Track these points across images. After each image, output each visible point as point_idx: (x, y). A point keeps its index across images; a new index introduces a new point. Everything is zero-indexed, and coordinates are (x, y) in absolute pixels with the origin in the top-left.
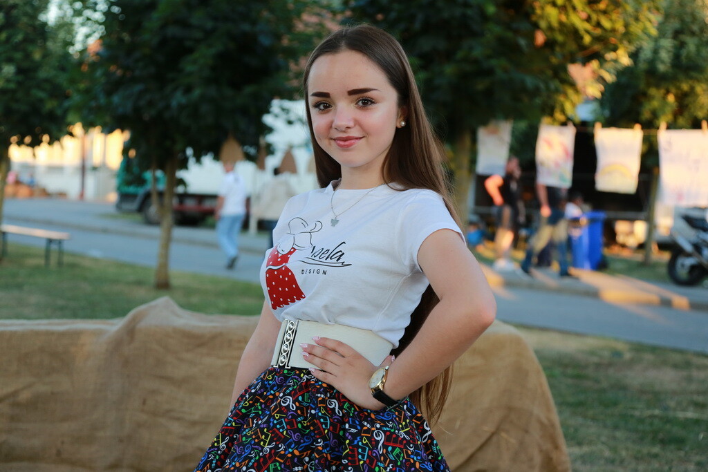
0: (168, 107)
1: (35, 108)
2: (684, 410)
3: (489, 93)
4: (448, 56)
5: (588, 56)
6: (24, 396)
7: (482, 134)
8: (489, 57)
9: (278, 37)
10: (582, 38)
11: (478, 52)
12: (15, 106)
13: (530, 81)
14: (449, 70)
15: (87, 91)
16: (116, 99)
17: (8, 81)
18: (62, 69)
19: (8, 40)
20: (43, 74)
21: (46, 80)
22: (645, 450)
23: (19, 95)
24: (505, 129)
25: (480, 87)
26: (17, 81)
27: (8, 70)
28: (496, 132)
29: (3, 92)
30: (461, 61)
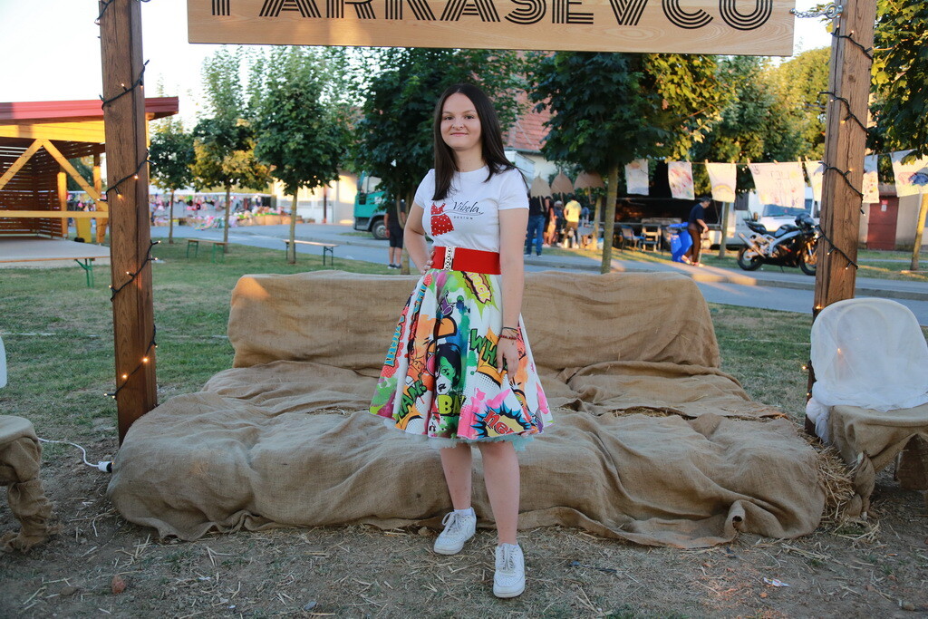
0: (410, 156)
1: (315, 161)
2: (762, 338)
3: (633, 141)
4: (607, 117)
7: (628, 168)
8: (634, 117)
10: (691, 104)
11: (627, 115)
12: (303, 161)
14: (608, 126)
16: (375, 152)
17: (298, 144)
18: (332, 134)
20: (319, 139)
21: (321, 142)
23: (305, 153)
24: (644, 164)
25: (628, 137)
26: (304, 144)
27: (299, 136)
28: (638, 167)
29: (295, 151)
30: (616, 120)
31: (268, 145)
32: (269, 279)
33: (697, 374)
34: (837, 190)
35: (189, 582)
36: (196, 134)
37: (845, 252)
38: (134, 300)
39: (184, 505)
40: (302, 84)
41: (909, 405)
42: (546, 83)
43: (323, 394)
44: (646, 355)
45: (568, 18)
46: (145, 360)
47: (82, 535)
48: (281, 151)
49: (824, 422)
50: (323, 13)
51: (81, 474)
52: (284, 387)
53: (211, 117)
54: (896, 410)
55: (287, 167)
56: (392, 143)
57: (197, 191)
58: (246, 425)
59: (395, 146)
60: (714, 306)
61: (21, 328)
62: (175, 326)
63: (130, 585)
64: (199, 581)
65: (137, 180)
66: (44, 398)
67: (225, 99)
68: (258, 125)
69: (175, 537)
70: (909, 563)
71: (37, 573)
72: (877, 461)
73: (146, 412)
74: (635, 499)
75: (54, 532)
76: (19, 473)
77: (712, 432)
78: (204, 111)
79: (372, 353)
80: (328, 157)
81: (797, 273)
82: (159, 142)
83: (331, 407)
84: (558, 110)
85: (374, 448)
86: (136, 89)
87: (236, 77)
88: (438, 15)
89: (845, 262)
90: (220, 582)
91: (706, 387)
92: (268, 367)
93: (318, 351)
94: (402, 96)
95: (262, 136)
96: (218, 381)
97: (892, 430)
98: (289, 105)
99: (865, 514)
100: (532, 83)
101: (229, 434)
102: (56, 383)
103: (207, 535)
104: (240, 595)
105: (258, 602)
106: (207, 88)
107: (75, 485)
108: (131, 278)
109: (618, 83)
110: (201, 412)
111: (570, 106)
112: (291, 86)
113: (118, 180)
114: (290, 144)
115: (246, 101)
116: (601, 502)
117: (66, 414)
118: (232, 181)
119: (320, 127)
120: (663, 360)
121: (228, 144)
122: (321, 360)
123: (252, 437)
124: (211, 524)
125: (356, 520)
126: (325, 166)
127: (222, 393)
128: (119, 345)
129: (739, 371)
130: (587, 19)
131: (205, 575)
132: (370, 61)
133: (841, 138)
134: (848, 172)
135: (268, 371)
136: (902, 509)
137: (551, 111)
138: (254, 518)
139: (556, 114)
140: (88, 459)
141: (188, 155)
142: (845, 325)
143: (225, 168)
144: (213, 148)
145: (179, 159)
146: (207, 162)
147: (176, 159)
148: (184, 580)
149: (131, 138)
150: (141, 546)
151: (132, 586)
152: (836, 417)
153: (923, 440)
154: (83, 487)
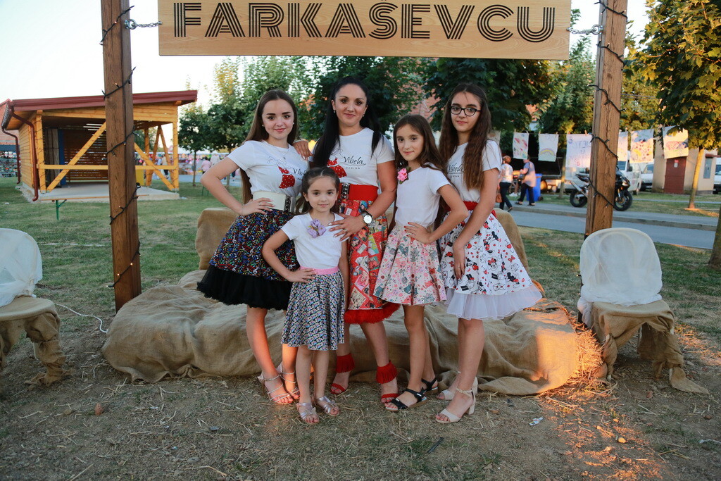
2: (575, 254)
5: (535, 101)
9: (392, 96)
10: (532, 93)
13: (509, 113)
15: (309, 123)
16: (321, 126)
22: (557, 268)
24: (498, 134)
28: (494, 136)
32: (221, 211)
34: (599, 153)
35: (144, 410)
36: (209, 114)
37: (606, 196)
38: (124, 224)
39: (149, 360)
40: (276, 80)
41: (644, 302)
42: (432, 79)
45: (412, 35)
46: (131, 264)
47: (86, 376)
49: (588, 313)
50: (247, 34)
51: (96, 336)
53: (219, 103)
54: (635, 306)
57: (211, 151)
58: (197, 308)
60: (548, 231)
61: (85, 241)
62: (181, 241)
63: (105, 410)
64: (150, 409)
65: (125, 147)
66: (86, 287)
67: (228, 92)
68: (248, 108)
69: (141, 380)
70: (631, 410)
71: (52, 400)
72: (619, 340)
73: (132, 298)
75: (67, 374)
76: (44, 336)
78: (215, 99)
82: (187, 120)
84: (441, 96)
85: (276, 325)
86: (126, 86)
87: (236, 76)
88: (323, 34)
89: (606, 203)
90: (163, 411)
96: (187, 278)
97: (629, 319)
99: (610, 377)
100: (424, 79)
101: (184, 314)
102: (96, 278)
103: (163, 379)
104: (175, 420)
105: (184, 425)
106: (217, 84)
107: (90, 344)
108: (122, 210)
109: (480, 79)
110: (168, 299)
112: (269, 82)
113: (114, 146)
115: (242, 92)
117: (97, 298)
118: (232, 145)
121: (230, 120)
123: (199, 315)
124: (166, 373)
127: (186, 286)
128: (116, 254)
129: (551, 276)
130: (425, 35)
131: (155, 405)
132: (319, 65)
133: (602, 117)
134: (607, 140)
136: (636, 373)
137: (436, 98)
138: (194, 369)
139: (438, 99)
140: (102, 328)
141: (204, 128)
142: (604, 247)
143: (228, 137)
144: (220, 123)
145: (200, 130)
146: (216, 133)
147: (197, 131)
148: (140, 408)
149: (122, 119)
150: (120, 386)
151: (108, 411)
152: (594, 310)
153: (651, 327)
154: (94, 346)
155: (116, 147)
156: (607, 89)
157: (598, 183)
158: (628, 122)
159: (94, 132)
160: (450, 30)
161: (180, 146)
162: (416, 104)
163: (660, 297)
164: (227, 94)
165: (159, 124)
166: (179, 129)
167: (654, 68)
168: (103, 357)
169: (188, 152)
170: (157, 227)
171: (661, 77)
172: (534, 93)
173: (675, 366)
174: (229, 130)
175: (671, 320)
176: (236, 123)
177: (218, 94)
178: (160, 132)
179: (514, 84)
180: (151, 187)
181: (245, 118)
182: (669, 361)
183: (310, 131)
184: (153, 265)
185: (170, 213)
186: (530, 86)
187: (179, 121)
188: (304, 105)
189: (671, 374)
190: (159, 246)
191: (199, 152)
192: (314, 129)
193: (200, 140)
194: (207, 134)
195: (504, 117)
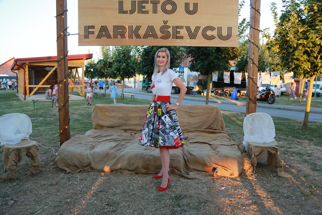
1: (129, 71)
3: (214, 66)
4: (206, 59)
5: (232, 59)
6: (141, 116)
7: (213, 73)
8: (214, 60)
9: (174, 56)
11: (212, 59)
12: (126, 71)
13: (221, 64)
14: (206, 62)
15: (139, 68)
16: (144, 69)
17: (124, 66)
18: (134, 64)
19: (124, 59)
20: (130, 65)
21: (131, 66)
23: (126, 69)
24: (217, 73)
25: (212, 65)
26: (126, 67)
27: (125, 64)
28: (215, 73)
29: (123, 68)
30: (209, 60)
31: (116, 67)
32: (103, 106)
33: (218, 133)
34: (250, 83)
35: (71, 184)
36: (98, 64)
37: (253, 100)
38: (64, 111)
39: (74, 164)
41: (268, 142)
42: (190, 50)
43: (114, 137)
44: (204, 127)
45: (177, 37)
46: (67, 127)
47: (49, 171)
48: (120, 68)
49: (247, 146)
50: (112, 37)
51: (52, 156)
52: (105, 135)
53: (102, 59)
54: (265, 143)
55: (121, 73)
56: (149, 66)
57: (98, 79)
58: (92, 144)
59: (149, 67)
60: (239, 113)
61: (46, 117)
62: (85, 117)
63: (57, 184)
64: (74, 183)
65: (65, 81)
66: (47, 136)
68: (114, 61)
69: (70, 172)
70: (260, 184)
71: (36, 180)
72: (258, 157)
73: (67, 141)
74: (191, 166)
75: (41, 170)
76: (33, 155)
77: (216, 149)
78: (100, 57)
79: (129, 126)
80: (132, 70)
81: (266, 103)
82: (88, 66)
83: (115, 140)
84: (193, 57)
85: (123, 151)
86: (65, 58)
87: (109, 48)
88: (142, 37)
89: (253, 103)
90: (79, 184)
91: (219, 136)
92: (102, 129)
93: (115, 125)
94: (151, 53)
95: (115, 64)
96: (88, 133)
97: (261, 149)
98: (122, 56)
99: (254, 171)
100: (187, 50)
101: (87, 147)
102: (51, 132)
103: (79, 172)
104: (83, 187)
105: (87, 189)
106: (101, 51)
107: (50, 159)
108: (63, 106)
109: (209, 50)
110: (81, 141)
111: (196, 57)
112: (123, 50)
114: (122, 66)
115: (112, 54)
116: (182, 167)
117: (52, 141)
118: (107, 76)
119: (130, 61)
120: (209, 129)
121: (106, 66)
122: (116, 128)
123: (93, 147)
124: (80, 170)
125: (117, 170)
126: (132, 72)
127: (88, 136)
128: (60, 124)
129: (237, 132)
130: (182, 38)
131: (76, 182)
133: (251, 69)
134: (253, 78)
135: (102, 130)
136: (265, 170)
137: (191, 58)
138: (91, 168)
139: (192, 59)
140: (54, 152)
141: (95, 69)
142: (253, 120)
143: (105, 73)
144: (102, 67)
145: (93, 71)
146: (100, 71)
147: (92, 71)
148: (70, 183)
149: (64, 70)
150: (62, 175)
151: (58, 184)
152: (249, 145)
153: (270, 151)
154: (52, 159)
155: (61, 81)
156: (253, 58)
157: (250, 95)
158: (275, 66)
159: (50, 71)
160: (191, 36)
161: (85, 77)
162: (184, 60)
163: (274, 140)
164: (105, 55)
165: (77, 68)
166: (85, 70)
167: (278, 47)
168: (55, 163)
169: (89, 79)
170: (75, 112)
171: (281, 50)
172: (232, 56)
173: (279, 167)
174: (106, 70)
175: (278, 149)
176: (109, 67)
177: (101, 55)
178: (77, 71)
179: (223, 52)
180: (72, 94)
181: (113, 65)
182: (277, 165)
183: (140, 71)
184: (74, 127)
185: (81, 105)
186: (230, 53)
187: (85, 66)
188: (137, 60)
189: (278, 170)
190: (77, 119)
191: (93, 79)
192: (141, 70)
193: (94, 74)
194: (97, 72)
195: (219, 66)
